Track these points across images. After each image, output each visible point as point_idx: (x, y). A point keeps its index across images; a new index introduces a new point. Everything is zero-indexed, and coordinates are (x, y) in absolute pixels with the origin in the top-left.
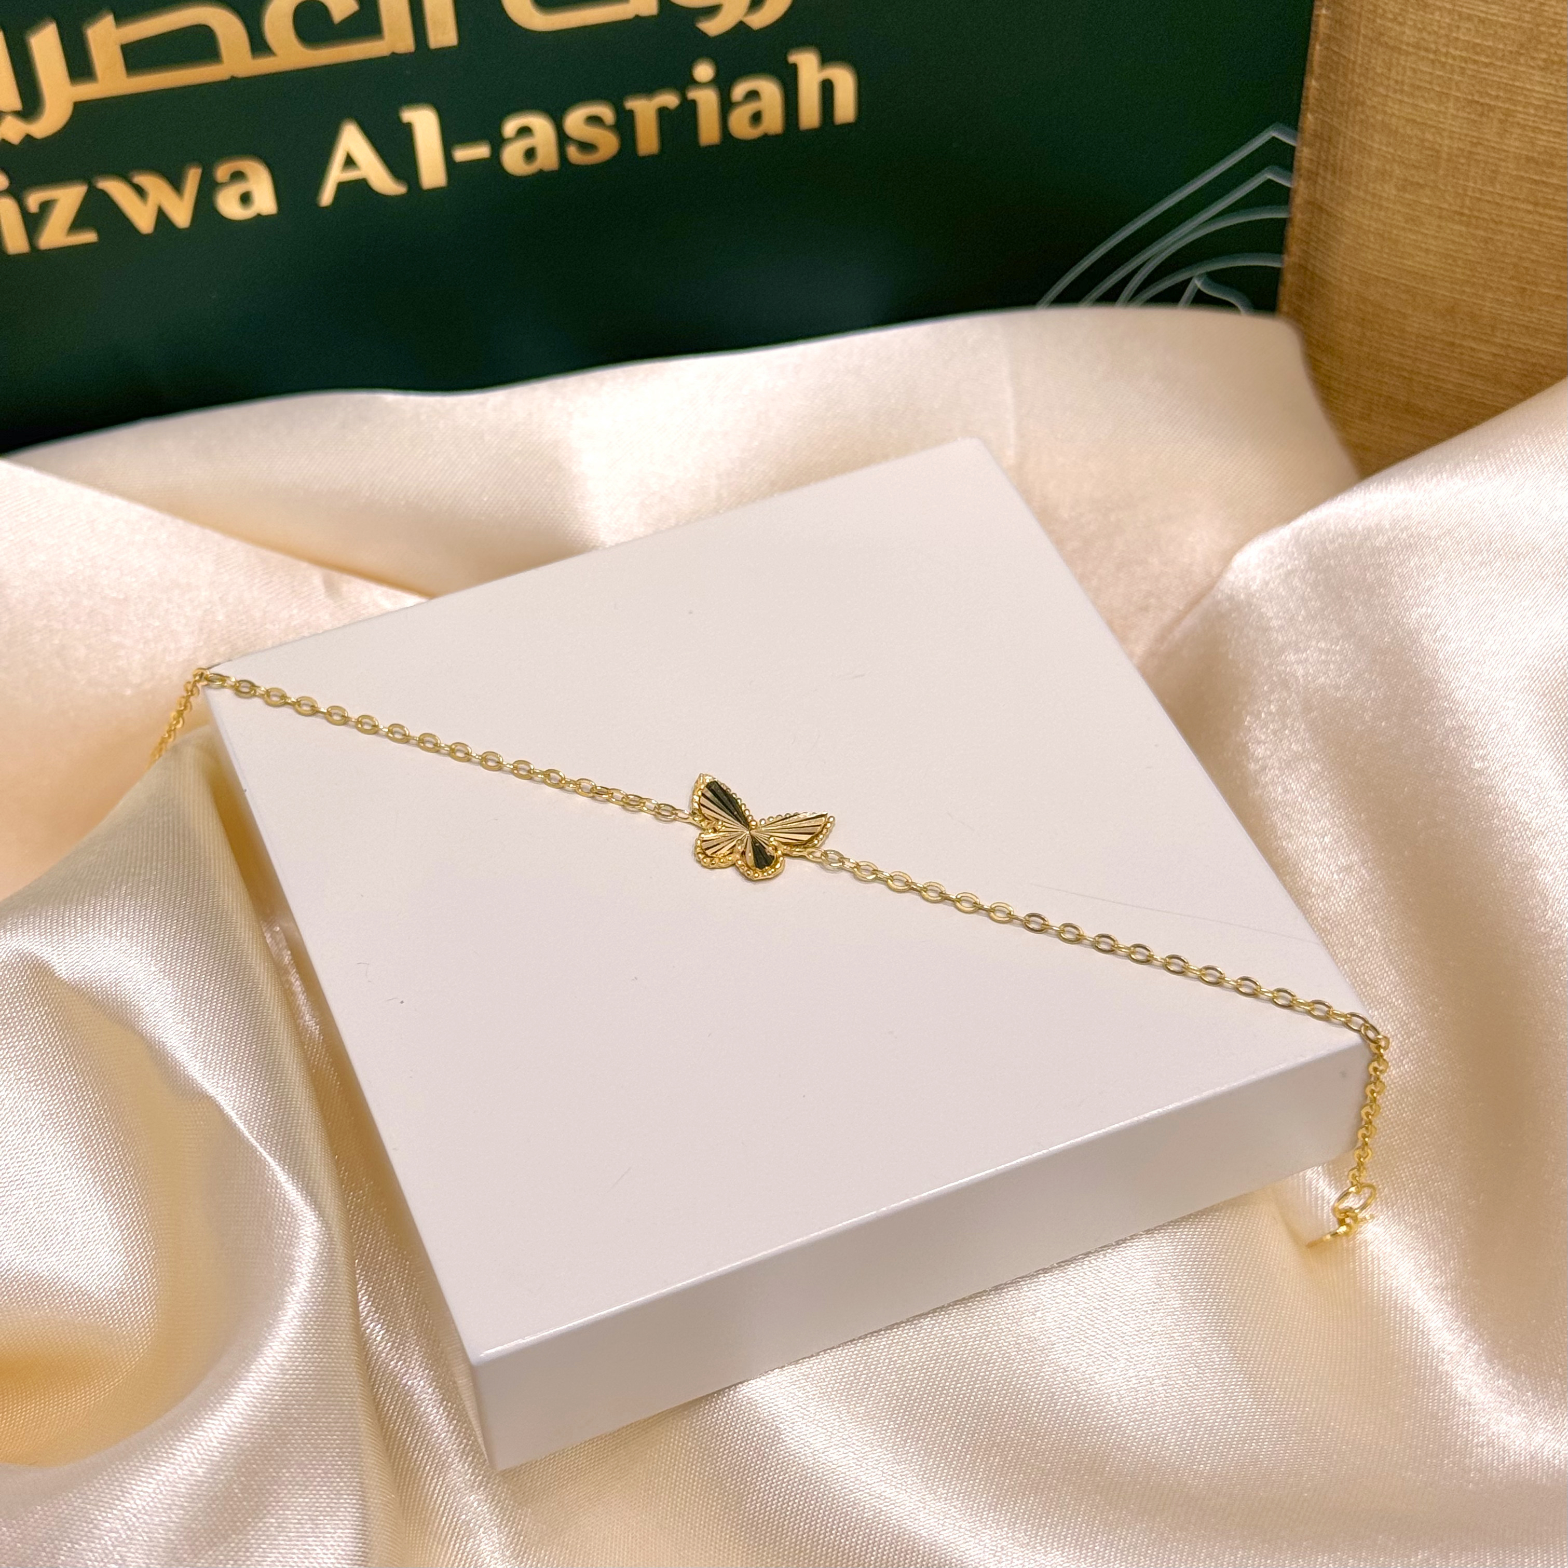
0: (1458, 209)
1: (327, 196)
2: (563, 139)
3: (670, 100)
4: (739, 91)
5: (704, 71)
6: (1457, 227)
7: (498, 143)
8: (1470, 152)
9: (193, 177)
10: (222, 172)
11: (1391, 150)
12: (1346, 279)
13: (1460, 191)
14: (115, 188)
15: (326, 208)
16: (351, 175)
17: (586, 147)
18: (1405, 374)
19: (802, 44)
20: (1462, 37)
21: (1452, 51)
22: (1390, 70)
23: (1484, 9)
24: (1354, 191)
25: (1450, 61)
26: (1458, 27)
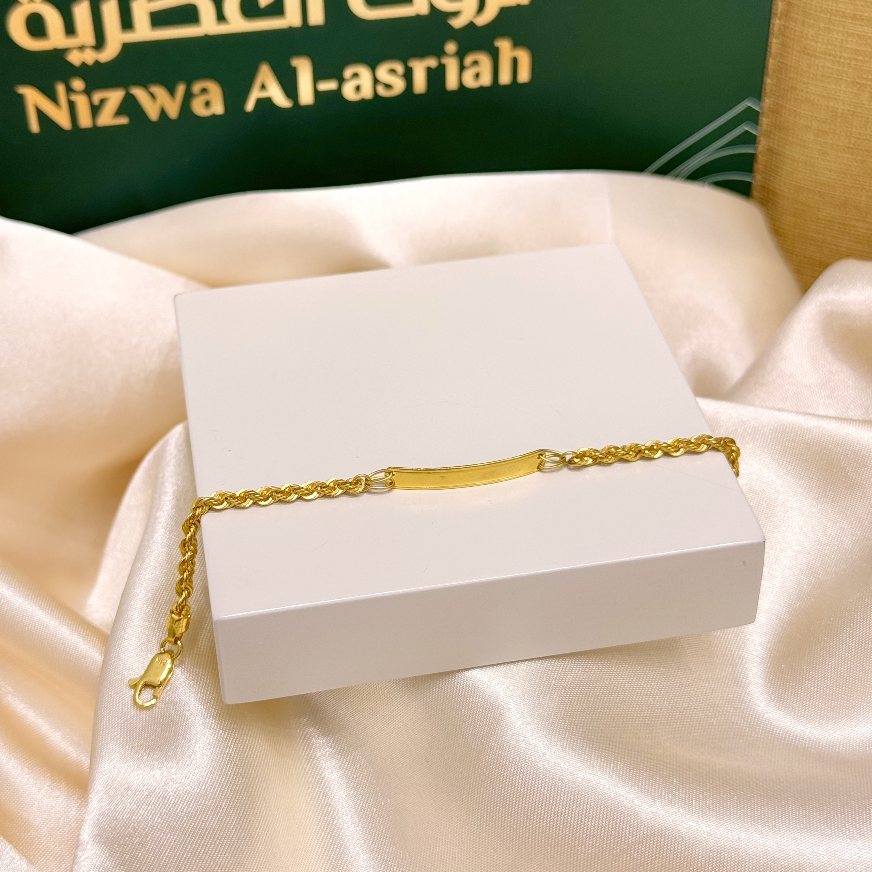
0: (848, 145)
1: (250, 106)
2: (376, 81)
3: (432, 63)
4: (469, 60)
5: (451, 47)
6: (847, 155)
7: (341, 81)
8: (854, 112)
9: (181, 89)
10: (197, 87)
11: (811, 114)
12: (787, 191)
13: (848, 134)
14: (139, 93)
15: (249, 113)
16: (264, 95)
17: (388, 86)
18: (819, 244)
19: (503, 35)
20: (848, 46)
21: (843, 54)
22: (810, 68)
23: (861, 30)
24: (790, 139)
25: (842, 60)
26: (846, 41)
